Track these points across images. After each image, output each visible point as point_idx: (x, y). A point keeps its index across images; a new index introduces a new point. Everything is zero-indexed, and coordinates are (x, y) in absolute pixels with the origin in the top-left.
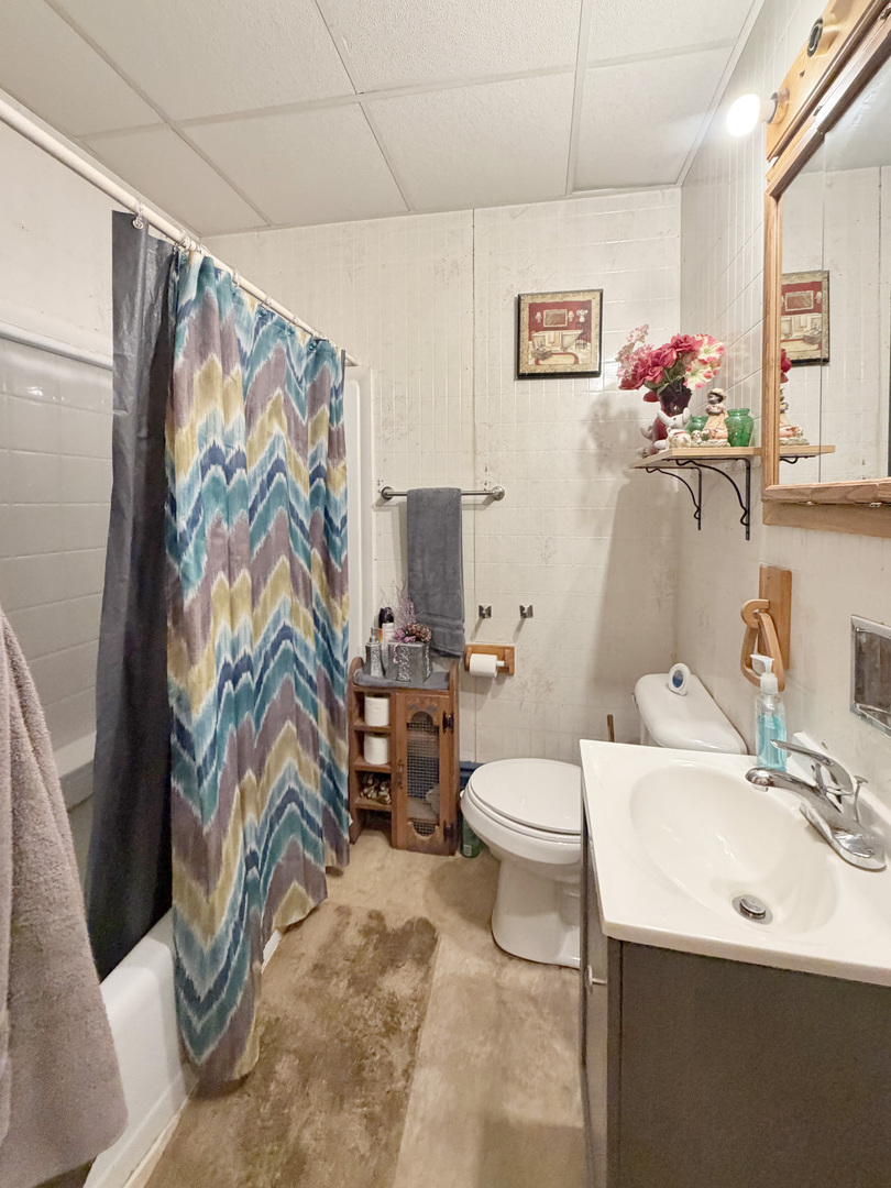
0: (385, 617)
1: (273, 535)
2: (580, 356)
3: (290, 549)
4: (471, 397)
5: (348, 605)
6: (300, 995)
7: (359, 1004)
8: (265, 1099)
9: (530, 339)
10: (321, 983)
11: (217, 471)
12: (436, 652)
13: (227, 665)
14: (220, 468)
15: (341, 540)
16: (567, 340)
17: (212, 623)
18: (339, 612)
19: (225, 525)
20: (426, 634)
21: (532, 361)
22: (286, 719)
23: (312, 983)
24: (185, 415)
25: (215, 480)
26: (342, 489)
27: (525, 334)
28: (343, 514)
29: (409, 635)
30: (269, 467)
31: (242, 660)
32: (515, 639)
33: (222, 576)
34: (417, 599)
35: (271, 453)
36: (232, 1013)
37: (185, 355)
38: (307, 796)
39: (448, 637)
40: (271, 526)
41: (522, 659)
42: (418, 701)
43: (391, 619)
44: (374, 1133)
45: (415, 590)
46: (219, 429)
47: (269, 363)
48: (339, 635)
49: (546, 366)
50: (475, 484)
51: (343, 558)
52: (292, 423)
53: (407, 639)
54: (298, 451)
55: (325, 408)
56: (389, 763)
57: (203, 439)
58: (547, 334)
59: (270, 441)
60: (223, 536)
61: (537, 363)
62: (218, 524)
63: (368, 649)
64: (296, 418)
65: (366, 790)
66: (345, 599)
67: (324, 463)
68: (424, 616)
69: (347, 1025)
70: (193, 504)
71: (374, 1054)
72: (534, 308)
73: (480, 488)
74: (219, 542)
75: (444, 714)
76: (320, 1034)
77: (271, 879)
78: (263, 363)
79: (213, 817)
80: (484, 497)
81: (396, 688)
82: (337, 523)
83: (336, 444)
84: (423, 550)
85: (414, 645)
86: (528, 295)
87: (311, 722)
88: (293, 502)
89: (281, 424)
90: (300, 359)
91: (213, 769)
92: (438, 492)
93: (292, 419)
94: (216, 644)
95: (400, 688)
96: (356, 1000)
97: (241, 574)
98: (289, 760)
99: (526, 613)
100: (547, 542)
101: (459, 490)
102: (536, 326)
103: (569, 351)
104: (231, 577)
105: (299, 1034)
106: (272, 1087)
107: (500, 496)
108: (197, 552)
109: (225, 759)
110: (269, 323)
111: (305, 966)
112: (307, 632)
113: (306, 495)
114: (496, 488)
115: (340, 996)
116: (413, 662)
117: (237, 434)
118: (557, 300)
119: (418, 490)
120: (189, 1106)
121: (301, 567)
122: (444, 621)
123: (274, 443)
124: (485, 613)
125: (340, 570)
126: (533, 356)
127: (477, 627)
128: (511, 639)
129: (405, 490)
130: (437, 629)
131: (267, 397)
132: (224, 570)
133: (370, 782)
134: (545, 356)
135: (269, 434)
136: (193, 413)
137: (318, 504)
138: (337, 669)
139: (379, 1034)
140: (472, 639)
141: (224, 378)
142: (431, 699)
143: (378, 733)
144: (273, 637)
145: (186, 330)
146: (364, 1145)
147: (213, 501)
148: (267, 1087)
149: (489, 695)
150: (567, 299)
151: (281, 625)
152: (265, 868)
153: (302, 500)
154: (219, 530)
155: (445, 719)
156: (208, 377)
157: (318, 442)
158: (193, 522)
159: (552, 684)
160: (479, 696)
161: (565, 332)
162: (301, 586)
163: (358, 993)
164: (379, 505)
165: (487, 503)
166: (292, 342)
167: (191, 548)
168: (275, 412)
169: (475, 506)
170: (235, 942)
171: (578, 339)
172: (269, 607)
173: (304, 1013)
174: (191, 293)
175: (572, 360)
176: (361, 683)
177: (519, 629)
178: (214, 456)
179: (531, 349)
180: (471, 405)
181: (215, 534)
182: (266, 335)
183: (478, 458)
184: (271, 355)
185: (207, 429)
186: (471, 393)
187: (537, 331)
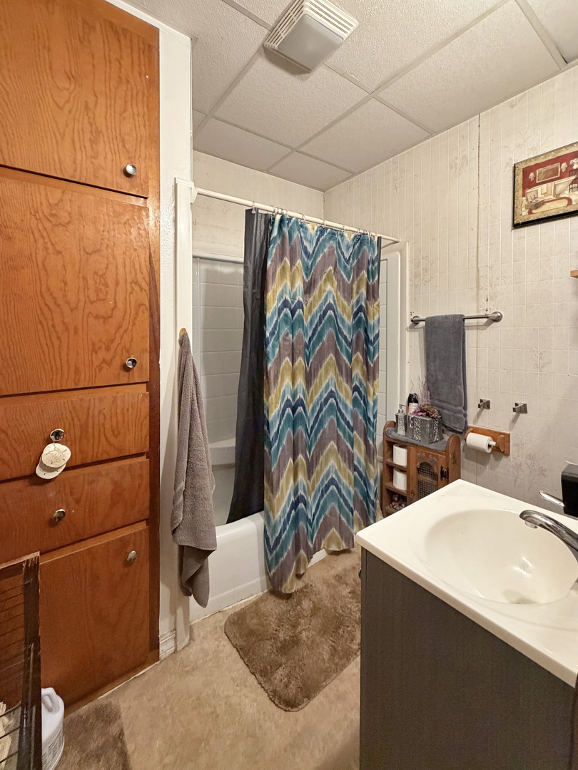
0: (412, 399)
1: (326, 342)
2: (573, 198)
3: (337, 350)
4: (475, 249)
5: (377, 386)
6: (325, 582)
7: (351, 603)
8: (294, 610)
9: (524, 196)
10: (336, 583)
11: (287, 311)
12: (443, 427)
13: (288, 400)
14: (288, 309)
15: (374, 348)
16: (559, 188)
17: (280, 379)
18: (371, 390)
19: (290, 336)
20: (433, 412)
21: (525, 213)
22: (331, 440)
23: (333, 581)
24: (270, 287)
25: (286, 315)
26: (376, 318)
27: (519, 193)
28: (376, 332)
29: (421, 411)
30: (324, 308)
31: (298, 400)
32: (511, 428)
33: (288, 359)
34: (432, 389)
35: (326, 299)
36: (282, 559)
37: (272, 261)
38: (343, 487)
39: (452, 418)
40: (325, 338)
41: (516, 445)
42: (424, 455)
43: (416, 401)
44: (333, 655)
45: (431, 383)
46: (288, 292)
47: (325, 255)
48: (371, 403)
49: (538, 213)
50: (478, 311)
51: (375, 358)
52: (341, 284)
53: (420, 414)
54: (344, 298)
55: (364, 273)
56: (407, 491)
57: (281, 296)
58: (539, 188)
59: (325, 294)
60: (289, 341)
61: (530, 212)
62: (287, 335)
63: (397, 416)
64: (343, 280)
65: (393, 504)
66: (376, 382)
67: (363, 304)
68: (437, 402)
69: (341, 607)
70: (273, 326)
71: (348, 627)
72: (526, 172)
73: (482, 313)
74: (287, 343)
75: (442, 468)
76: (327, 602)
77: (321, 521)
78: (321, 255)
79: (275, 465)
80: (485, 320)
81: (410, 443)
82: (372, 338)
83: (372, 293)
84: (435, 357)
85: (424, 418)
86: (521, 162)
87: (347, 447)
88: (341, 326)
89: (332, 285)
90: (348, 248)
91: (276, 444)
92: (446, 317)
93: (341, 280)
94: (282, 391)
95: (413, 444)
96: (351, 600)
97: (299, 360)
98: (332, 462)
99: (521, 409)
100: (541, 354)
101: (462, 316)
102: (528, 184)
103: (562, 196)
104: (293, 361)
105: (318, 597)
106: (299, 607)
107: (497, 319)
108: (273, 347)
109: (284, 442)
110: (325, 234)
111: (333, 572)
112: (347, 396)
113: (349, 321)
114: (495, 313)
115: (344, 594)
116: (423, 429)
117: (298, 293)
118: (550, 157)
119: (433, 317)
120: (267, 593)
121: (345, 361)
122: (450, 406)
123: (327, 295)
124: (485, 405)
125: (372, 365)
126: (526, 208)
127: (479, 415)
128: (508, 428)
129: (424, 318)
130: (445, 411)
131: (323, 271)
132: (289, 356)
133: (396, 499)
134: (538, 206)
135: (324, 291)
136: (274, 286)
137: (360, 327)
138: (370, 423)
139: (355, 621)
140: (475, 422)
141: (291, 268)
142: (433, 456)
143: (402, 470)
144: (325, 395)
145: (273, 250)
146: (326, 656)
147: (284, 325)
148: (296, 606)
149: (488, 466)
150: (559, 155)
151: (330, 390)
152: (318, 514)
153: (346, 324)
154: (287, 338)
155: (442, 472)
156: (283, 269)
157: (360, 292)
158: (272, 333)
159: (545, 470)
160: (479, 466)
161: (557, 182)
162: (344, 372)
163: (353, 598)
164: (411, 327)
165: (487, 324)
166: (343, 240)
167: (270, 345)
168: (329, 279)
169: (478, 327)
170: (284, 528)
171: (572, 184)
172: (323, 378)
173: (324, 591)
174: (275, 233)
175: (565, 202)
176: (390, 436)
177: (514, 421)
178: (285, 304)
179: (525, 203)
180: (475, 254)
181: (284, 339)
182: (324, 240)
183: (481, 292)
184: (326, 250)
185: (283, 292)
186: (476, 246)
187: (530, 187)
